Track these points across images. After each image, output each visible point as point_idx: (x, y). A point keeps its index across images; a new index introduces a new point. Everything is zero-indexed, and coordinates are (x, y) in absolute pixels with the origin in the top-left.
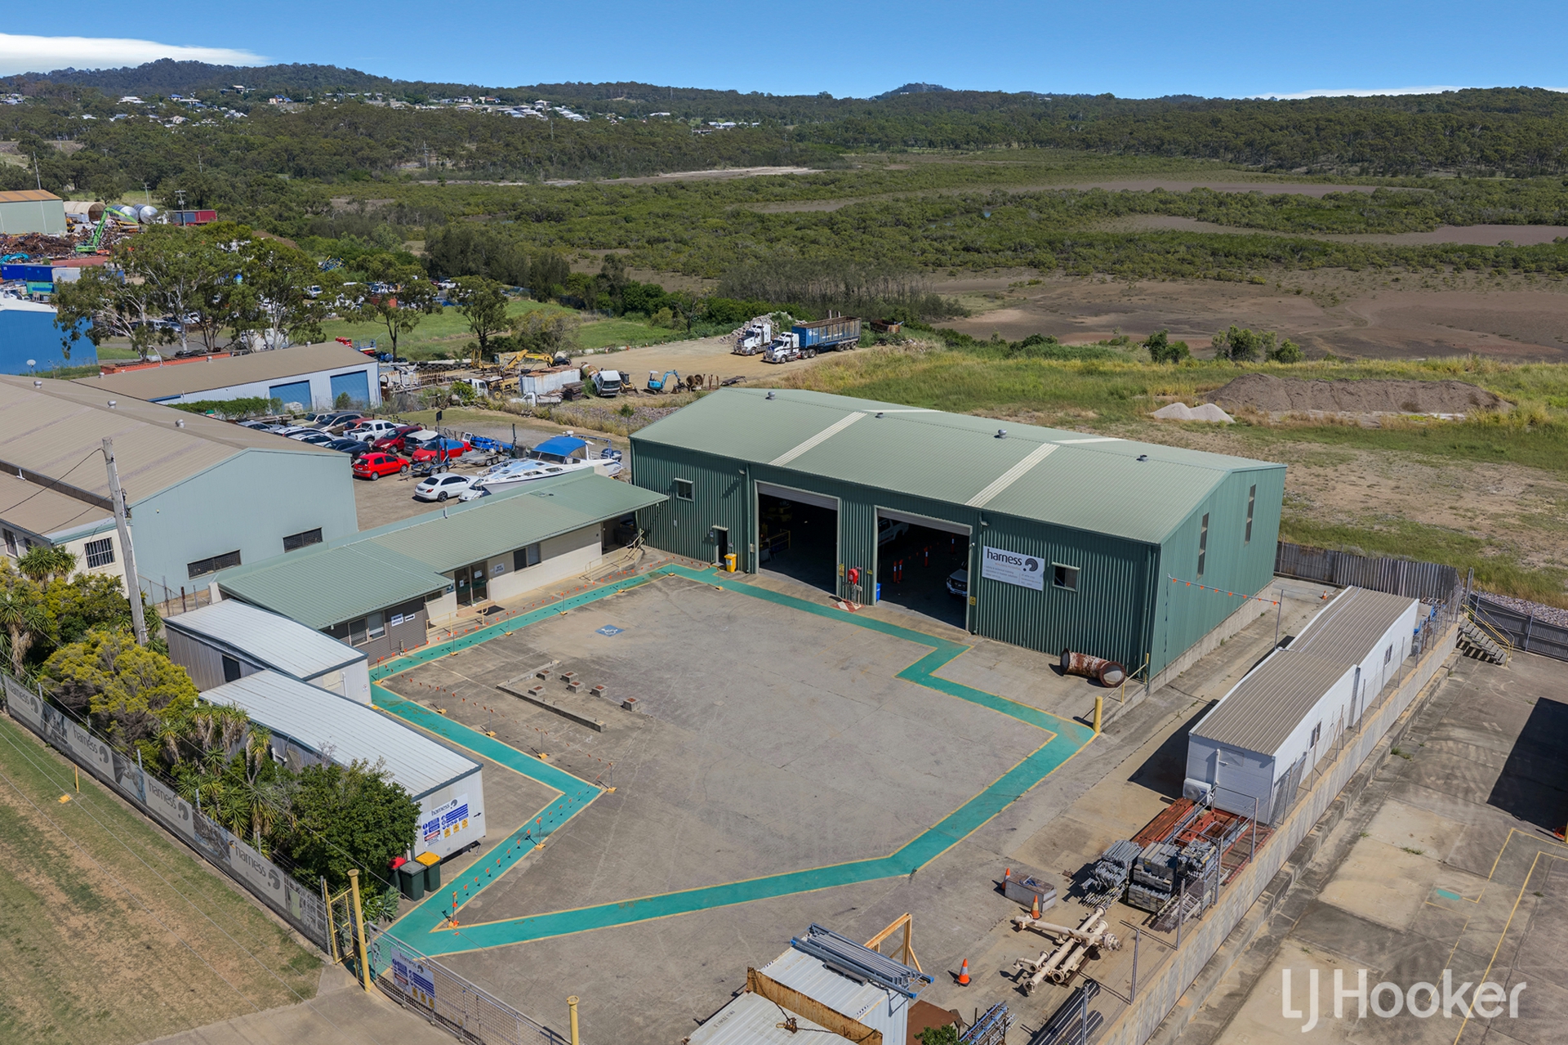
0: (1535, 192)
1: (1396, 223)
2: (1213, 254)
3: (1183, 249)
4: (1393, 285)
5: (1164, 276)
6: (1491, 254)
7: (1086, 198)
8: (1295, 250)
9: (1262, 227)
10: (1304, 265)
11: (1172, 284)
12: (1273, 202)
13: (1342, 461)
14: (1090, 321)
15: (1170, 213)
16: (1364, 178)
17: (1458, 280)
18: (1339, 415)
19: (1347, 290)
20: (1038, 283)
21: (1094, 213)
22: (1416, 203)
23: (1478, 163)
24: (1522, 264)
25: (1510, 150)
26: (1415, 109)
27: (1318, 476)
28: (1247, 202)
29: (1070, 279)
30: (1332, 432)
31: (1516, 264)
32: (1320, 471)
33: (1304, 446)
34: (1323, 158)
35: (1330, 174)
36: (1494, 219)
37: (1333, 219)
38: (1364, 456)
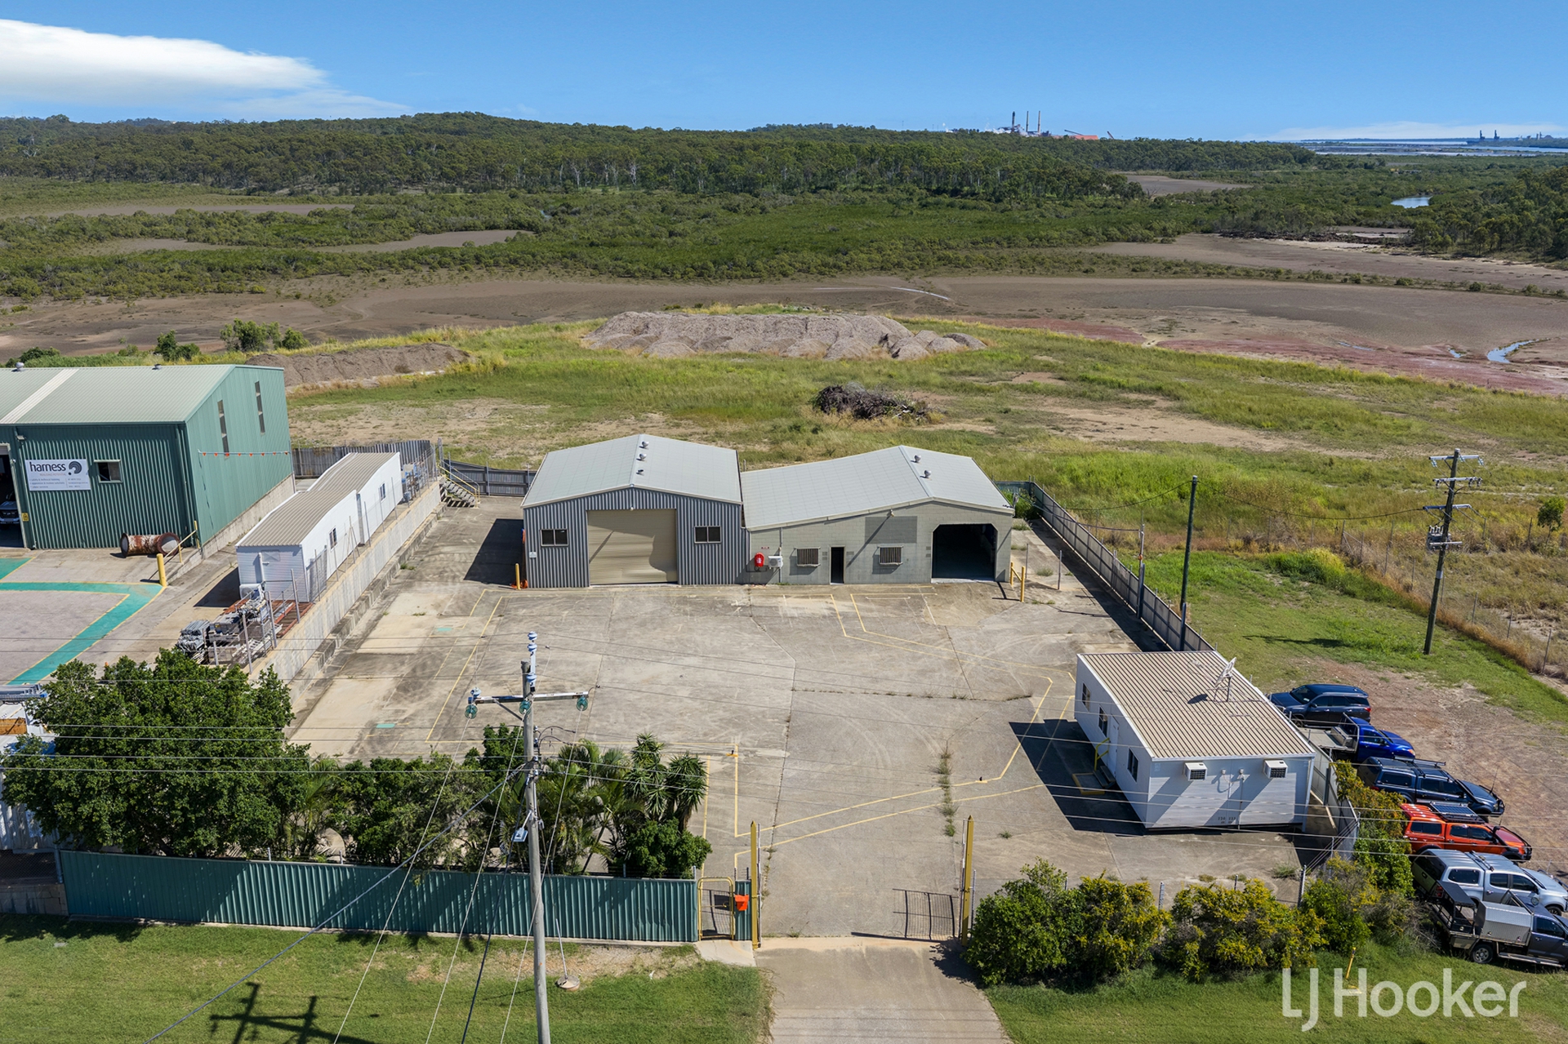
0: (487, 202)
1: (378, 234)
2: (209, 270)
3: (177, 267)
4: (380, 284)
5: (162, 293)
6: (458, 255)
7: (59, 224)
8: (290, 260)
9: (255, 244)
10: (300, 274)
11: (173, 300)
12: (261, 220)
13: (350, 413)
14: (92, 338)
15: (155, 235)
16: (344, 197)
17: (434, 278)
18: (344, 382)
19: (342, 292)
20: (23, 309)
21: (72, 239)
22: (393, 216)
23: (439, 180)
24: (483, 260)
25: (464, 168)
26: (379, 132)
27: (332, 426)
28: (234, 220)
29: (60, 304)
30: (339, 394)
31: (478, 259)
32: (334, 423)
33: (318, 408)
34: (302, 179)
35: (312, 195)
36: (458, 225)
37: (320, 233)
38: (368, 408)
